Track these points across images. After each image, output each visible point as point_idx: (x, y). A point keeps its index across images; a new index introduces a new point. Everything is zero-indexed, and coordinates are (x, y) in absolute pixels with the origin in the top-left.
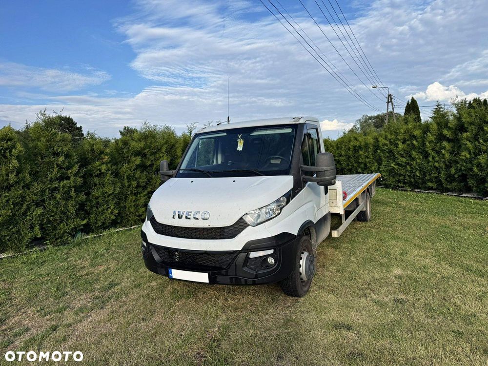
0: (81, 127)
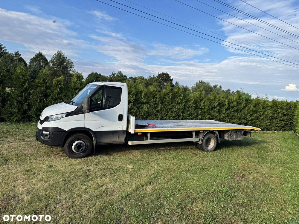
0: (172, 79)
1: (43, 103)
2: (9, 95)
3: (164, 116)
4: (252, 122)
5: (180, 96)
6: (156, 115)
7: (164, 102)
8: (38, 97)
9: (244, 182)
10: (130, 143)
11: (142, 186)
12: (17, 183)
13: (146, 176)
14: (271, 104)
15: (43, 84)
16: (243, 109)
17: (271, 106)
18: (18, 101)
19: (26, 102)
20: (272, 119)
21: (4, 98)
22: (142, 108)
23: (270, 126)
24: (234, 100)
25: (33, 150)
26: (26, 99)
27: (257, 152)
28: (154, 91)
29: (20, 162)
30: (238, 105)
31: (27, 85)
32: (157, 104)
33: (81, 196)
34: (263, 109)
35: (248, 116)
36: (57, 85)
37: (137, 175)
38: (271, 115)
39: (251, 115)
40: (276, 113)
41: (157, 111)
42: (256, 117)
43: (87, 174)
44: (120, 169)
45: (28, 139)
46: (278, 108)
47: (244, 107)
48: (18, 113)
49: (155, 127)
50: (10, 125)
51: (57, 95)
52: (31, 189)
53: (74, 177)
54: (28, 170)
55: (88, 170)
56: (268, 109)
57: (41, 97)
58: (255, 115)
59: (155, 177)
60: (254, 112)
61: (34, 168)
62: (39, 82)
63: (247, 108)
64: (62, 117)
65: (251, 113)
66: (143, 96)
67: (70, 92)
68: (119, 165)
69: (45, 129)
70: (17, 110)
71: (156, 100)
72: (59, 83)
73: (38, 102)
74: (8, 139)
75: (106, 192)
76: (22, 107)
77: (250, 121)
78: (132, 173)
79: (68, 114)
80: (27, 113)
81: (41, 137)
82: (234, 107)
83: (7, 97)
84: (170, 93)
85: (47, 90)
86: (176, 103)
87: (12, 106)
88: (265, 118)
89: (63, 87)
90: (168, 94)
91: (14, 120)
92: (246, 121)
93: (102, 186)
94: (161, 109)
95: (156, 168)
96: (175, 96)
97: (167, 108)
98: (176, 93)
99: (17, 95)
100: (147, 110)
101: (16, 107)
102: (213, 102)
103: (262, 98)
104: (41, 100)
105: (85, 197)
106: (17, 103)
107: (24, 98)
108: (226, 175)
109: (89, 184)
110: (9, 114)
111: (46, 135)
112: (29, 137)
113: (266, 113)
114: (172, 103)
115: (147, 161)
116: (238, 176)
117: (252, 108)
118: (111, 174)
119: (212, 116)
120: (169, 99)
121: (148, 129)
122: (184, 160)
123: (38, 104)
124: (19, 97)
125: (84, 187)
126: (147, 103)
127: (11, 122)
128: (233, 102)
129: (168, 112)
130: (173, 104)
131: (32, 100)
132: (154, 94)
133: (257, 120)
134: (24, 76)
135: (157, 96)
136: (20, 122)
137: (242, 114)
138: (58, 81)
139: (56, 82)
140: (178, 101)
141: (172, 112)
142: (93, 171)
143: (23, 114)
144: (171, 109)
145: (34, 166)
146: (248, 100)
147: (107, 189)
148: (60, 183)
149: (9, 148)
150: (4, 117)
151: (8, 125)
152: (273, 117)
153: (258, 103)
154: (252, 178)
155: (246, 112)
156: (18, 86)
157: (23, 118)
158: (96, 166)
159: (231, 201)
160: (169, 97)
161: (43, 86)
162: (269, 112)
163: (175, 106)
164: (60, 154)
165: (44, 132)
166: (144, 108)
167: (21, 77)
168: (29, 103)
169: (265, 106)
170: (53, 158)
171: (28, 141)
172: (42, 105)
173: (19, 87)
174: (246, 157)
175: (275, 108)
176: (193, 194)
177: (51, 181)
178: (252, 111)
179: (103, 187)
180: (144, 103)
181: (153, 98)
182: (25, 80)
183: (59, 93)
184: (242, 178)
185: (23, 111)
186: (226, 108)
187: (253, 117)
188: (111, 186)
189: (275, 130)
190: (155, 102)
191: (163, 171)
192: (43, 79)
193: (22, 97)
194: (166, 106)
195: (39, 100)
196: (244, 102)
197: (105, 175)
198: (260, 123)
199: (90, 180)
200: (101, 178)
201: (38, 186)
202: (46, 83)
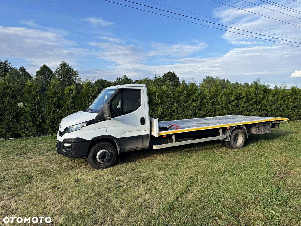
0: (179, 78)
1: (57, 114)
2: (22, 109)
3: (180, 115)
4: (273, 112)
5: (195, 92)
6: (172, 116)
7: (179, 101)
8: (51, 109)
9: (290, 179)
10: (155, 147)
11: (182, 194)
12: (46, 203)
13: (182, 182)
14: (290, 92)
15: (55, 94)
16: (262, 100)
17: (290, 95)
18: (32, 115)
19: (39, 115)
20: (293, 107)
21: (18, 113)
22: (157, 110)
23: (292, 116)
24: (252, 91)
25: (55, 164)
26: (39, 112)
27: (289, 145)
28: (167, 90)
29: (44, 178)
30: (256, 97)
31: (39, 97)
32: (172, 103)
33: (118, 212)
34: (282, 98)
35: (268, 107)
36: (69, 95)
37: (172, 182)
38: (292, 103)
39: (271, 106)
40: (296, 101)
41: (173, 111)
42: (276, 108)
43: (118, 185)
44: (151, 177)
45: (48, 153)
46: (299, 95)
47: (263, 98)
48: (32, 127)
49: (179, 128)
50: (26, 140)
51: (71, 105)
52: (63, 208)
53: (105, 190)
54: (55, 187)
55: (118, 181)
56: (288, 98)
57: (54, 108)
58: (275, 106)
59: (192, 183)
60: (274, 102)
61: (61, 184)
62: (50, 93)
63: (266, 99)
64: (83, 126)
65: (271, 103)
66: (156, 97)
67: (83, 100)
68: (149, 173)
69: (66, 141)
70: (32, 124)
71: (170, 100)
72: (71, 92)
73: (52, 113)
74: (28, 155)
75: (144, 205)
76: (37, 121)
77: (271, 112)
78: (165, 180)
79: (89, 123)
80: (42, 127)
81: (63, 149)
82: (252, 99)
83: (21, 111)
84: (184, 91)
85: (59, 100)
86: (191, 101)
87: (27, 120)
88: (286, 107)
89: (76, 96)
90: (182, 92)
91: (29, 135)
92: (266, 113)
93: (138, 197)
94: (177, 109)
95: (188, 172)
96: (190, 93)
97: (183, 107)
98: (191, 91)
99: (30, 108)
100: (162, 111)
101: (30, 120)
102: (230, 95)
103: (280, 87)
104: (54, 111)
105: (123, 212)
106: (31, 117)
107: (37, 111)
108: (267, 172)
109: (124, 197)
110: (24, 128)
111: (68, 147)
112: (48, 151)
113: (286, 102)
114: (187, 102)
115: (176, 165)
116: (281, 173)
117: (271, 98)
118: (144, 183)
119: (230, 111)
120: (184, 97)
121: (172, 131)
122: (216, 161)
123: (51, 115)
124: (32, 110)
125: (119, 201)
126: (162, 104)
127: (27, 136)
128: (251, 94)
129: (184, 111)
130: (189, 102)
131: (46, 112)
132: (168, 93)
133: (277, 110)
134: (35, 89)
135: (172, 95)
136: (36, 136)
137: (261, 106)
138: (69, 90)
139: (68, 92)
140: (193, 99)
141: (188, 110)
142: (123, 181)
143: (38, 127)
144: (187, 107)
145: (60, 182)
146: (266, 91)
147: (144, 201)
148: (92, 199)
149: (30, 164)
150: (20, 132)
151: (24, 140)
152: (294, 106)
153: (276, 92)
154: (297, 173)
155: (265, 103)
156: (30, 99)
157: (38, 131)
158: (125, 176)
159: (286, 202)
160: (183, 95)
161: (56, 97)
162: (289, 101)
163: (191, 104)
164: (83, 165)
165: (66, 145)
166: (159, 109)
167: (32, 90)
168: (42, 116)
169: (285, 95)
170: (77, 170)
171: (48, 155)
172: (56, 116)
173: (32, 101)
174: (280, 151)
175: (295, 96)
176: (241, 199)
177: (83, 197)
178: (271, 101)
179: (140, 199)
180: (158, 104)
181: (167, 98)
182: (36, 92)
183: (72, 103)
184: (286, 174)
185: (37, 124)
186: (245, 100)
187: (273, 108)
188: (146, 197)
189: (297, 119)
190: (170, 102)
191: (198, 175)
192: (54, 89)
193: (36, 111)
194: (181, 105)
195: (52, 111)
196: (262, 93)
197: (137, 185)
198: (281, 113)
199: (123, 193)
200: (134, 189)
201: (70, 204)
202: (57, 94)
